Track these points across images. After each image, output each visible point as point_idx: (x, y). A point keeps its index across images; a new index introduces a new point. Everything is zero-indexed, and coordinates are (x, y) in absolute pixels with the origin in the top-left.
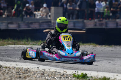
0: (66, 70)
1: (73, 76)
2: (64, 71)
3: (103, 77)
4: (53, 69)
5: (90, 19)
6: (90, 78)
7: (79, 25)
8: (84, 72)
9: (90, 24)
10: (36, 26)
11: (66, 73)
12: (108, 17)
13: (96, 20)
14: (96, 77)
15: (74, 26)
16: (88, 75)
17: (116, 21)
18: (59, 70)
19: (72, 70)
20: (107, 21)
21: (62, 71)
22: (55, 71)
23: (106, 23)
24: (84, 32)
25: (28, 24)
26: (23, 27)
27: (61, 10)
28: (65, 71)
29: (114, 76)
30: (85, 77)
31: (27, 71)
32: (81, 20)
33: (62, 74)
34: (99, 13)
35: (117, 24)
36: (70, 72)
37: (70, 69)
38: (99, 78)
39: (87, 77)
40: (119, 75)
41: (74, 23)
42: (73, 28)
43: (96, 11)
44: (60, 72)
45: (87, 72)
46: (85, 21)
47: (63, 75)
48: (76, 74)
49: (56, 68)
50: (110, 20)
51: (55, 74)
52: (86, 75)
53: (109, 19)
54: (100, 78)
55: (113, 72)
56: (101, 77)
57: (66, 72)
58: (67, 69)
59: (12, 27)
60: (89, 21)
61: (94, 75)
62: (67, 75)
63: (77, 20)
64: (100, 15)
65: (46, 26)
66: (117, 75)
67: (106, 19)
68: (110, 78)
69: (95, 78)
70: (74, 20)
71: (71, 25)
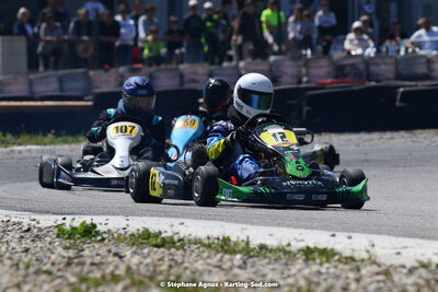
0: (38, 217)
1: (56, 231)
2: (33, 217)
3: (141, 230)
5: (107, 66)
6: (105, 236)
7: (75, 86)
8: (88, 220)
9: (106, 81)
11: (37, 225)
13: (122, 69)
14: (122, 232)
15: (61, 90)
16: (100, 228)
17: (177, 69)
18: (15, 216)
19: (54, 214)
20: (153, 69)
21: (26, 219)
22: (5, 219)
23: (152, 77)
24: (90, 103)
28: (34, 220)
29: (172, 226)
30: (91, 232)
32: (81, 70)
33: (25, 228)
34: (125, 48)
35: (182, 76)
36: (47, 221)
37: (47, 213)
38: (130, 233)
39: (98, 233)
40: (186, 221)
41: (61, 80)
42: (58, 93)
43: (117, 43)
44: (19, 223)
45: (97, 220)
46: (91, 73)
47: (29, 230)
48: (67, 227)
49: (8, 212)
50: (163, 66)
51: (5, 228)
52: (94, 226)
53: (158, 64)
54: (133, 235)
55: (170, 216)
56: (135, 232)
57: (38, 223)
58: (40, 212)
60: (102, 72)
61: (117, 227)
62: (40, 230)
63: (67, 71)
66: (182, 224)
67: (150, 65)
68: (160, 233)
69: (120, 234)
70: (61, 72)
71: (51, 87)
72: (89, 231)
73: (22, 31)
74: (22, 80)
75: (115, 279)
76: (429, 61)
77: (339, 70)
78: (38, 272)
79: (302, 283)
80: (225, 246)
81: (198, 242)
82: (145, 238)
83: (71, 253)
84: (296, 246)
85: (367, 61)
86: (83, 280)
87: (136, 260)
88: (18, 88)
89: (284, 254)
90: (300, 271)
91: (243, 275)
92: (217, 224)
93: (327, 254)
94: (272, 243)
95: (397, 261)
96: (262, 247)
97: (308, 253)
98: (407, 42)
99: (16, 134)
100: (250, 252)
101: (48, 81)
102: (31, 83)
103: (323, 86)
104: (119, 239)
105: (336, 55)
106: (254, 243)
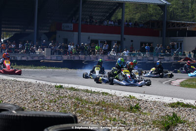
1: (55, 86)
3: (71, 87)
4: (44, 83)
6: (64, 88)
7: (59, 58)
8: (61, 84)
9: (65, 57)
10: (36, 59)
12: (75, 54)
13: (68, 56)
15: (57, 59)
16: (63, 86)
17: (79, 56)
18: (47, 83)
19: (55, 83)
21: (49, 84)
23: (74, 57)
24: (62, 62)
25: (32, 57)
26: (30, 59)
27: (50, 50)
29: (77, 87)
31: (30, 83)
36: (53, 84)
38: (69, 87)
41: (57, 57)
45: (63, 84)
46: (63, 56)
47: (50, 86)
48: (57, 86)
51: (45, 85)
55: (76, 85)
57: (51, 84)
58: (52, 82)
59: (24, 59)
61: (66, 86)
62: (52, 86)
64: (71, 53)
65: (41, 59)
66: (79, 86)
68: (75, 88)
71: (55, 58)
72: (61, 87)
73: (50, 48)
74: (50, 57)
75: (66, 97)
76: (126, 57)
77: (109, 58)
78: (51, 95)
79: (102, 99)
80: (87, 91)
81: (82, 90)
82: (72, 89)
83: (58, 91)
84: (101, 92)
85: (115, 56)
86: (60, 97)
87: (70, 93)
88: (49, 58)
89: (98, 93)
90: (101, 97)
91: (91, 97)
92: (86, 87)
93: (107, 94)
94: (96, 91)
95: (120, 96)
96: (94, 92)
97: (103, 93)
98: (122, 53)
99: (48, 66)
100: (92, 93)
101: (54, 57)
102: (51, 57)
103: (106, 61)
104: (67, 88)
105: (109, 55)
106: (93, 91)
